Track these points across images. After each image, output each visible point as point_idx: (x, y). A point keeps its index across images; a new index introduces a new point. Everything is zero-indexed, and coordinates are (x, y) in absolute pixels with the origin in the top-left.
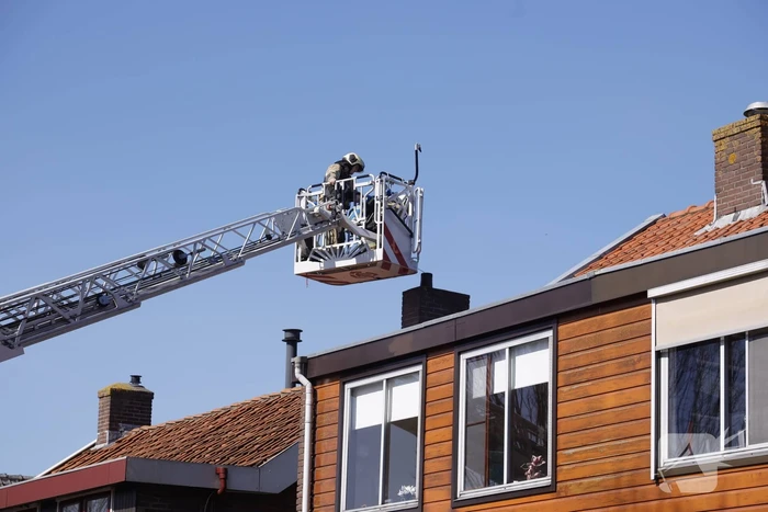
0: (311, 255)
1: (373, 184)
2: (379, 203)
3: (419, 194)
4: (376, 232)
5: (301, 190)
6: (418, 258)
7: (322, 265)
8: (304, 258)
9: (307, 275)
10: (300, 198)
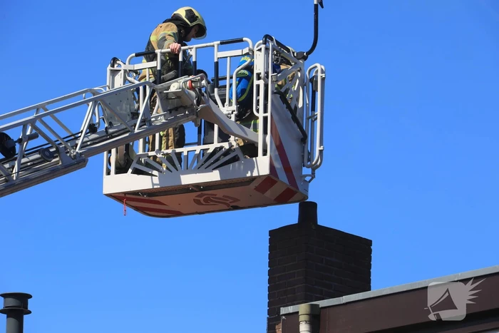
0: (134, 165)
1: (251, 54)
2: (261, 83)
3: (320, 75)
4: (255, 129)
5: (115, 60)
6: (313, 176)
7: (156, 180)
8: (121, 169)
9: (119, 197)
10: (114, 73)
